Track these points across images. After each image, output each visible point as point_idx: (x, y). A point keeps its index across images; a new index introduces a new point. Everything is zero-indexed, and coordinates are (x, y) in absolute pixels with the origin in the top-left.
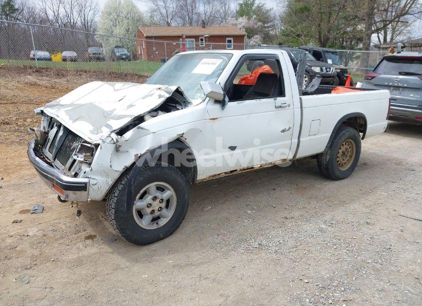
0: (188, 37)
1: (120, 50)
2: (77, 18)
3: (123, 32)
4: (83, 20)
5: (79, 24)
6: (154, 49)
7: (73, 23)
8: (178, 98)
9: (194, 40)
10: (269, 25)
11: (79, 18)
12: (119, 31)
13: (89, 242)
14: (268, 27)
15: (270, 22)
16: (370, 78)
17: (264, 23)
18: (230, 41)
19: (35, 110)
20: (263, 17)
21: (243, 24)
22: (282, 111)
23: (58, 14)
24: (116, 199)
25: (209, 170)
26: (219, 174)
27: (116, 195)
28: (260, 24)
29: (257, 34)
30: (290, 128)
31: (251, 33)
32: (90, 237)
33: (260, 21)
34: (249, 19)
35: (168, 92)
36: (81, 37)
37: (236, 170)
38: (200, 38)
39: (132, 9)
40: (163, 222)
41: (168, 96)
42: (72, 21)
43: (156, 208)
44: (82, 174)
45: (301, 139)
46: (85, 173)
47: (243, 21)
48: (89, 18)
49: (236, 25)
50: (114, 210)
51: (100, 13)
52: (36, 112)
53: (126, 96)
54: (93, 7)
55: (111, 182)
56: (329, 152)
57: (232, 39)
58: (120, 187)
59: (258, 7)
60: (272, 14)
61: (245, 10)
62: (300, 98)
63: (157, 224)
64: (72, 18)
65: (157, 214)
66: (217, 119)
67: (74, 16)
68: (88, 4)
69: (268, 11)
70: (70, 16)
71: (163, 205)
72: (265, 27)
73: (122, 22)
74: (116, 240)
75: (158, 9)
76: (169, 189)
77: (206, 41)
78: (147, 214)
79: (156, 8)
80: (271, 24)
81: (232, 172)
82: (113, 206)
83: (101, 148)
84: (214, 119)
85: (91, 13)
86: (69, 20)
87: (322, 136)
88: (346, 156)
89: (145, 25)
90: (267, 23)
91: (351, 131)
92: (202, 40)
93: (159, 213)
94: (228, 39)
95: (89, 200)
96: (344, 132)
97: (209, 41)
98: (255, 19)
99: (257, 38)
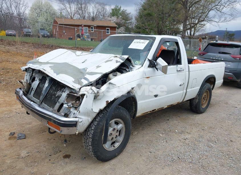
0: (85, 26)
1: (43, 31)
2: (14, 10)
3: (44, 20)
4: (18, 12)
5: (15, 14)
6: (64, 31)
7: (12, 13)
8: (126, 63)
9: (87, 27)
10: (128, 22)
11: (16, 10)
12: (41, 19)
13: (67, 160)
14: (128, 23)
15: (129, 20)
16: (202, 55)
17: (126, 20)
18: (108, 30)
19: (22, 68)
20: (125, 17)
21: (114, 21)
22: (180, 73)
23: (2, 7)
24: (93, 131)
25: (143, 110)
26: (147, 112)
27: (93, 128)
28: (123, 21)
29: (122, 27)
30: (183, 83)
31: (119, 25)
32: (67, 156)
33: (124, 19)
34: (117, 18)
35: (122, 59)
36: (17, 22)
37: (155, 110)
38: (91, 27)
39: (49, 7)
40: (117, 145)
41: (122, 61)
42: (11, 12)
43: (115, 136)
44: (72, 115)
45: (187, 90)
46: (74, 114)
47: (114, 19)
48: (22, 11)
49: (110, 21)
50: (91, 139)
51: (29, 8)
52: (22, 70)
53: (86, 60)
54: (25, 4)
55: (90, 120)
56: (198, 97)
57: (109, 28)
58: (96, 123)
59: (123, 11)
60: (130, 15)
61: (115, 12)
62: (188, 66)
63: (114, 146)
64: (11, 10)
65: (114, 140)
66: (149, 77)
67: (13, 9)
68: (21, 3)
69: (128, 14)
70: (9, 9)
71: (118, 134)
72: (127, 23)
73: (43, 14)
74: (85, 158)
75: (66, 8)
76: (121, 123)
77: (94, 29)
78: (109, 141)
79: (65, 8)
80: (130, 21)
81: (153, 111)
82: (90, 136)
83: (87, 97)
84: (148, 78)
85: (23, 8)
86: (9, 11)
87: (196, 88)
88: (205, 100)
89: (58, 17)
90: (128, 21)
91: (208, 85)
92: (92, 28)
93: (116, 139)
94: (107, 28)
95: (77, 133)
96: (205, 86)
97: (96, 29)
98: (121, 18)
99: (122, 29)
